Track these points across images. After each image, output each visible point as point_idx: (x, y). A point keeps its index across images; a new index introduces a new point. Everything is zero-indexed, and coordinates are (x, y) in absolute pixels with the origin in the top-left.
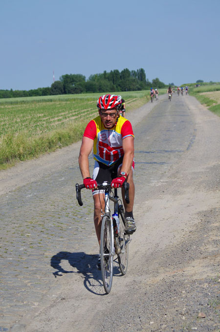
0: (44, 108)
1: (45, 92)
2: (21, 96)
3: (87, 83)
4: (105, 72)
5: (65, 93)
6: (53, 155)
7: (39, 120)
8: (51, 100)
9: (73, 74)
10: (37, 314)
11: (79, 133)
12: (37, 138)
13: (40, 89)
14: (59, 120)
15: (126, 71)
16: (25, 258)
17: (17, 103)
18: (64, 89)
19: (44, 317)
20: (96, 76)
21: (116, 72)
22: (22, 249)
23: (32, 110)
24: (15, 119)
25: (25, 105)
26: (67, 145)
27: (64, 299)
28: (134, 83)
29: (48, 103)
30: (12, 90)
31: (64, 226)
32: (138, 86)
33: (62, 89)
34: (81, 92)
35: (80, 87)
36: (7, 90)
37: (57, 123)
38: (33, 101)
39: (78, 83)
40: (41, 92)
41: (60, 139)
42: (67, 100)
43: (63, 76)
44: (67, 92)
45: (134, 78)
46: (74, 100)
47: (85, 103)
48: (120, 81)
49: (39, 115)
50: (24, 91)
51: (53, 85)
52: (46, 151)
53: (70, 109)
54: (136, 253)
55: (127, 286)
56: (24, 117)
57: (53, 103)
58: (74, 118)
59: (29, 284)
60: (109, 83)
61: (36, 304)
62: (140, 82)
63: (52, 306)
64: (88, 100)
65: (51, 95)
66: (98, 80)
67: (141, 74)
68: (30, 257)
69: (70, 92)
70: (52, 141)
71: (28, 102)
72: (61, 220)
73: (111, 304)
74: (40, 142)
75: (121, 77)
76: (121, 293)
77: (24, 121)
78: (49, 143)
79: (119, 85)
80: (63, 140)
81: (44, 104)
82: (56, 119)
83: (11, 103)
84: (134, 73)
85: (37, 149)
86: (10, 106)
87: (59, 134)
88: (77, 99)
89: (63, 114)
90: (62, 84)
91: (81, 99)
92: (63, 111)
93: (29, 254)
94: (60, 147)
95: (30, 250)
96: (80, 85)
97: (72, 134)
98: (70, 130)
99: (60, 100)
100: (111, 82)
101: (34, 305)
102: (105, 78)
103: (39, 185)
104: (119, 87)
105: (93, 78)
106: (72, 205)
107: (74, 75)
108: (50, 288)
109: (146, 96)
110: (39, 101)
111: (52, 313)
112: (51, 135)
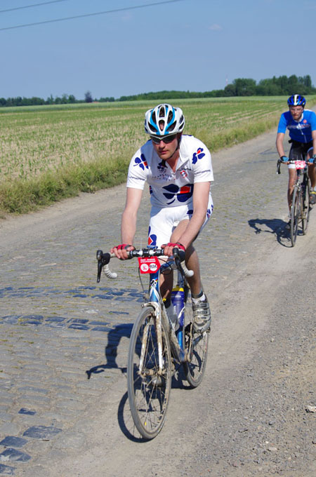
0: (218, 108)
1: (218, 94)
2: (197, 97)
3: (258, 87)
4: (274, 77)
5: (237, 95)
6: (230, 150)
7: (215, 118)
8: (225, 102)
9: (245, 78)
10: (227, 286)
11: (253, 131)
12: (216, 134)
13: (214, 92)
14: (234, 119)
15: (293, 78)
16: (212, 239)
17: (194, 103)
18: (237, 91)
19: (233, 289)
20: (266, 81)
21: (284, 78)
22: (209, 231)
23: (208, 110)
24: (193, 118)
25: (201, 106)
26: (242, 142)
27: (250, 275)
28: (301, 89)
29: (222, 104)
30: (188, 92)
31: (245, 213)
32: (304, 91)
33: (234, 91)
34: (252, 94)
35: (251, 90)
36: (184, 92)
37: (232, 122)
38: (208, 102)
39: (249, 87)
40: (214, 94)
41: (236, 136)
42: (240, 102)
43: (236, 80)
44: (239, 93)
45: (300, 83)
46: (246, 101)
47: (257, 105)
48: (288, 86)
49: (215, 114)
50: (200, 93)
51: (226, 88)
52: (224, 146)
53: (243, 110)
54: (311, 238)
55: (305, 266)
56: (201, 115)
57: (226, 104)
58: (247, 118)
59: (218, 261)
60: (277, 88)
61: (226, 278)
62: (306, 87)
63: (239, 280)
64: (258, 102)
65: (224, 96)
66: (268, 84)
67: (307, 80)
68: (217, 238)
69: (241, 95)
70: (229, 138)
71: (204, 103)
72: (242, 207)
73: (292, 281)
74: (218, 138)
75: (289, 82)
76: (300, 272)
77: (203, 119)
78: (227, 139)
79: (287, 90)
80: (239, 137)
81: (218, 104)
82: (231, 118)
83: (189, 103)
84: (301, 80)
85: (216, 144)
86: (188, 106)
87: (236, 132)
88: (249, 101)
89: (237, 114)
90: (235, 87)
91: (253, 101)
92: (237, 112)
93: (215, 235)
94: (236, 143)
95: (216, 232)
96: (251, 88)
97: (247, 131)
98: (246, 128)
99: (233, 101)
100: (280, 87)
101: (223, 278)
102: (274, 83)
103: (220, 176)
104: (287, 92)
105: (263, 83)
106: (251, 195)
107: (246, 80)
108: (237, 265)
109: (312, 100)
110: (214, 102)
111: (240, 285)
112: (229, 132)
